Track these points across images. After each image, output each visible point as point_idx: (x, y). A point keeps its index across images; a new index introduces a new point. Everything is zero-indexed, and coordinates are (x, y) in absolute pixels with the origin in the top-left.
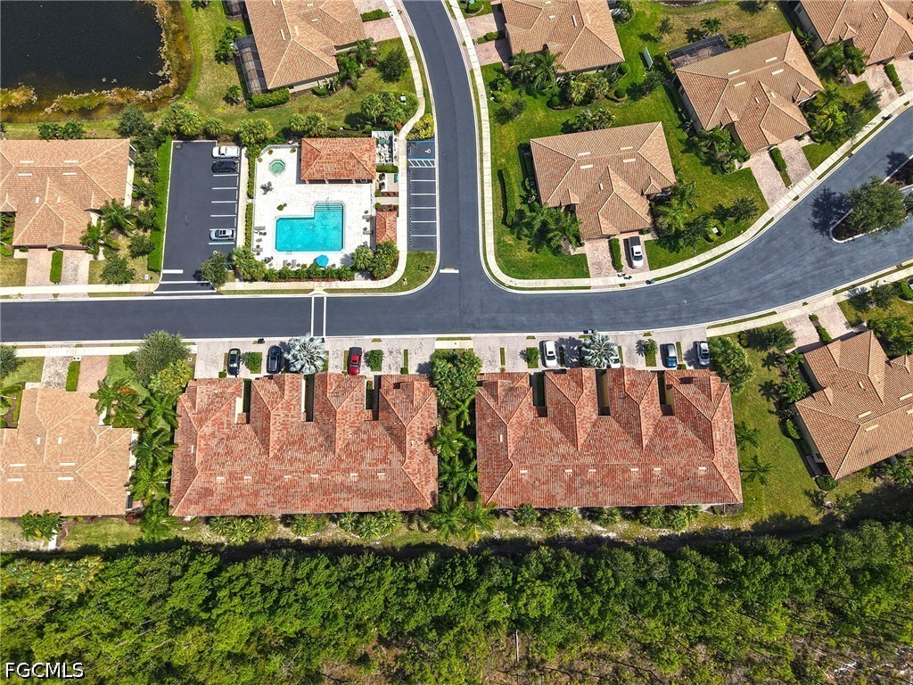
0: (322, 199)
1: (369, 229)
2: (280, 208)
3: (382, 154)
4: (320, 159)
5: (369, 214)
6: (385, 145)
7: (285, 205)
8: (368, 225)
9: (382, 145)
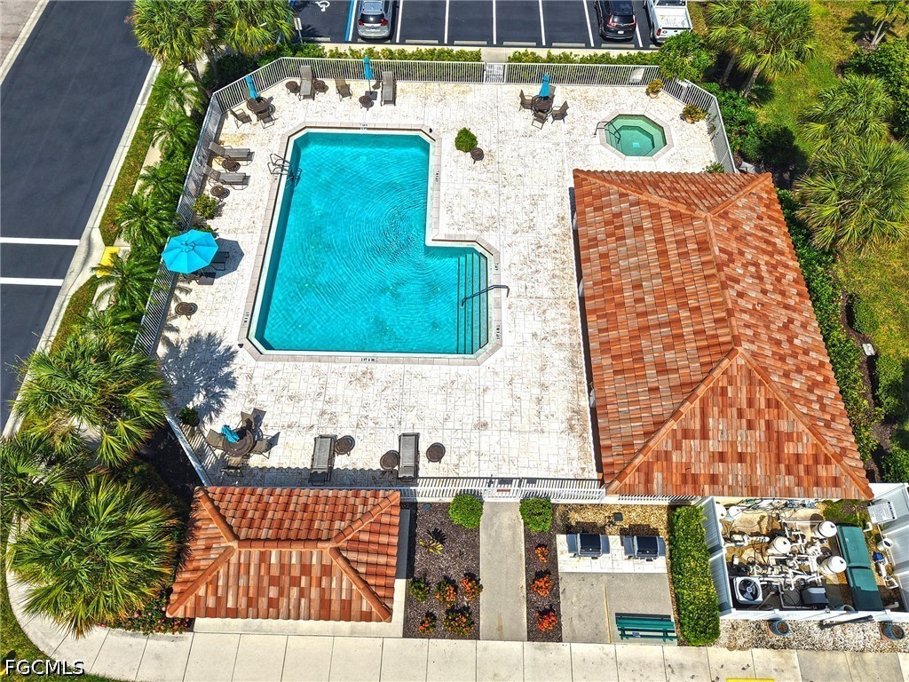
0: (504, 270)
1: (341, 462)
2: (467, 142)
3: (781, 546)
4: (676, 216)
5: (427, 468)
6: (838, 565)
7: (478, 155)
8: (364, 457)
9: (835, 547)
